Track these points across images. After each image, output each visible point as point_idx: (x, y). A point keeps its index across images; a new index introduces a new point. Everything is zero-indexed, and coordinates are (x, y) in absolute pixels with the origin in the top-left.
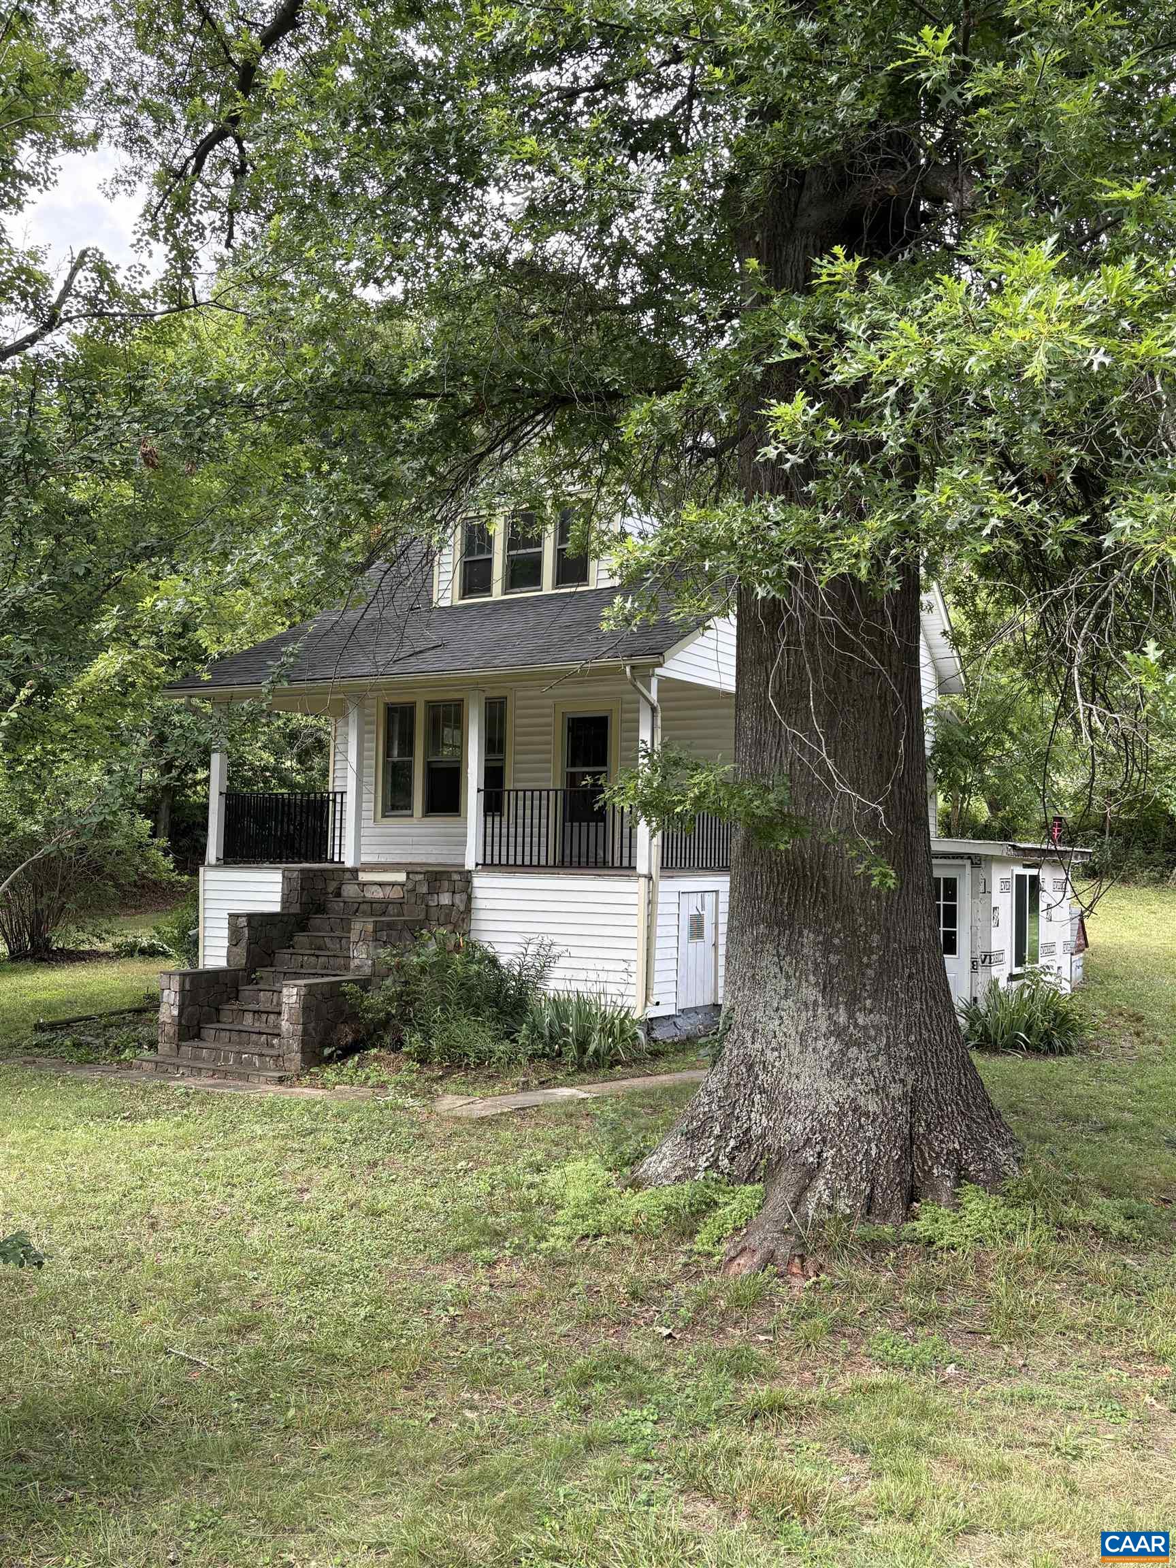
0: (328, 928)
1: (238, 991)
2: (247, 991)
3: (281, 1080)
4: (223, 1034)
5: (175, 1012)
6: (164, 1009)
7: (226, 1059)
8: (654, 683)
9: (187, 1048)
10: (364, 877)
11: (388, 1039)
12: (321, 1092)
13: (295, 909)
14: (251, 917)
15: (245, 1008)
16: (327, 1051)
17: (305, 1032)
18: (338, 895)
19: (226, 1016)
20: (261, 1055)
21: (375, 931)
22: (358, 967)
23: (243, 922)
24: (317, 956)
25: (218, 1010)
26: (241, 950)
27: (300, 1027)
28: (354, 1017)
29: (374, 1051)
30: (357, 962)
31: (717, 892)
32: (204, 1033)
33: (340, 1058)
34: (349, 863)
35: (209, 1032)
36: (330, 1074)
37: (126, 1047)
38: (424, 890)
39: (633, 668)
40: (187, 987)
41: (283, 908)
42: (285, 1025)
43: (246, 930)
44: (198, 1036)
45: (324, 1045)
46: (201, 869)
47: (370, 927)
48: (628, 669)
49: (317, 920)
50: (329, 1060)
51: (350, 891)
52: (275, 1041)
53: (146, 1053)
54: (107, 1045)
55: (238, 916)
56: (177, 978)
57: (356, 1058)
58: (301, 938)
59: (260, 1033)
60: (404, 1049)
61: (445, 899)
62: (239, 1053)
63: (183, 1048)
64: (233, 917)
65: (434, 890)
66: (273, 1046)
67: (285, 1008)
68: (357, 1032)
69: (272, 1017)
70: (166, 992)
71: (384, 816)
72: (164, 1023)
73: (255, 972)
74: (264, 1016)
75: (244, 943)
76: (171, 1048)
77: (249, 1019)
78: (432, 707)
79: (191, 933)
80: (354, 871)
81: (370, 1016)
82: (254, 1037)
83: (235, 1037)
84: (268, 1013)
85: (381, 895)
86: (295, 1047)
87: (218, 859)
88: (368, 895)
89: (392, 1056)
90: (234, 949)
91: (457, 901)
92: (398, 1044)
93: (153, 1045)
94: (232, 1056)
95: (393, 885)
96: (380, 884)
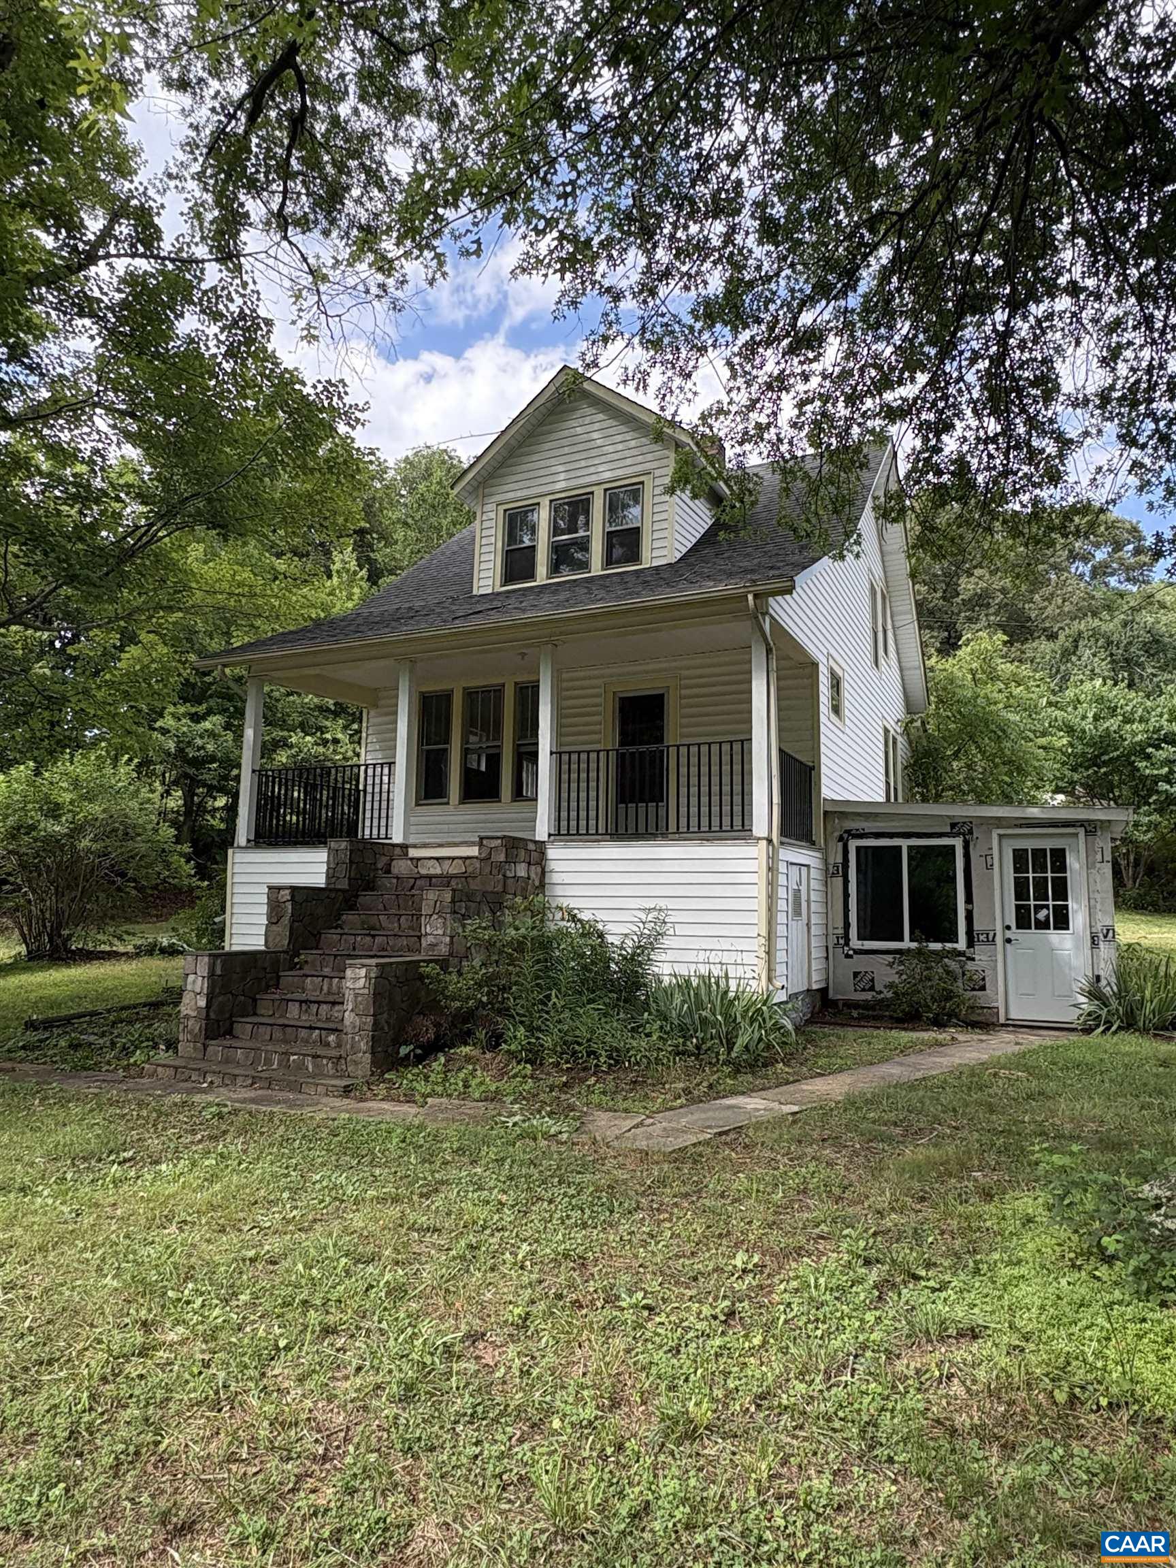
0: (381, 906)
1: (279, 977)
2: (288, 978)
3: (347, 1091)
4: (262, 1029)
5: (202, 1003)
6: (187, 998)
7: (268, 1062)
9: (216, 1049)
10: (413, 853)
11: (481, 1034)
12: (411, 1109)
13: (343, 884)
14: (294, 889)
15: (289, 996)
16: (404, 1050)
17: (376, 1024)
18: (388, 871)
19: (264, 1008)
20: (315, 1057)
21: (453, 902)
22: (433, 946)
23: (286, 895)
24: (374, 936)
25: (255, 1000)
26: (283, 929)
27: (370, 1020)
28: (433, 1007)
29: (466, 1050)
30: (430, 939)
31: (808, 866)
32: (237, 1028)
33: (419, 1060)
34: (397, 837)
35: (243, 1028)
36: (409, 1078)
37: (137, 1048)
38: (502, 858)
39: (756, 596)
40: (218, 972)
41: (328, 883)
42: (349, 1017)
43: (289, 906)
44: (230, 1032)
45: (398, 1042)
46: (230, 851)
47: (448, 896)
48: (750, 597)
49: (365, 898)
50: (405, 1062)
51: (401, 867)
52: (332, 1038)
53: (162, 1055)
54: (113, 1044)
55: (279, 889)
56: (206, 959)
57: (443, 1060)
58: (349, 917)
59: (311, 1028)
60: (504, 1046)
61: (521, 870)
62: (287, 1054)
63: (210, 1049)
64: (274, 890)
65: (511, 860)
66: (328, 1044)
67: (349, 996)
68: (437, 1025)
69: (324, 1007)
70: (191, 978)
72: (187, 1017)
73: (298, 955)
74: (314, 1007)
75: (286, 920)
76: (195, 1049)
77: (294, 1010)
78: (470, 694)
79: (217, 920)
80: (404, 847)
81: (458, 1004)
82: (303, 1033)
83: (278, 1034)
84: (319, 1003)
85: (438, 871)
86: (363, 1046)
87: (249, 841)
88: (423, 872)
89: (488, 1055)
90: (274, 928)
91: (533, 875)
92: (495, 1041)
93: (172, 1045)
94: (276, 1058)
95: (454, 859)
96: (437, 859)
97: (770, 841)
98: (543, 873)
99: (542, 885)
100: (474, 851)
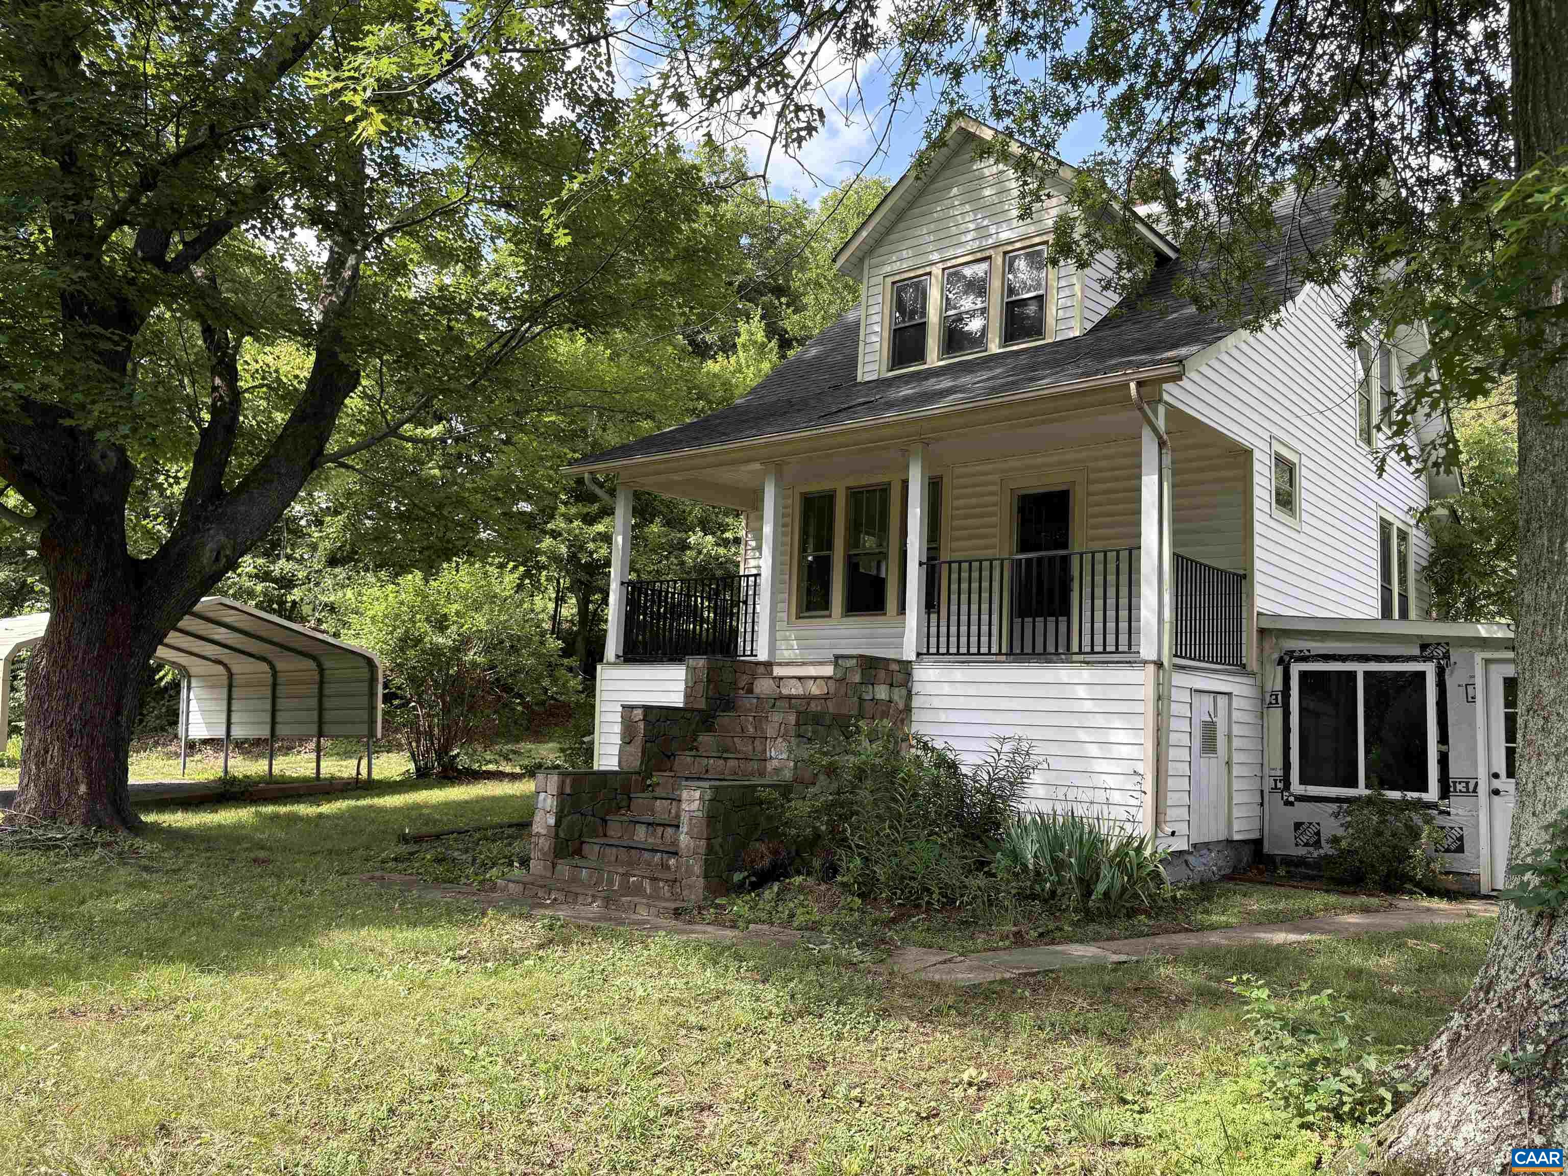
0: (739, 729)
1: (630, 799)
2: (640, 799)
3: (677, 913)
4: (608, 850)
5: (552, 821)
6: (538, 817)
7: (610, 883)
8: (1161, 409)
9: (564, 869)
10: (778, 671)
11: (817, 863)
12: (729, 933)
13: (702, 704)
14: (647, 709)
15: (637, 818)
16: (737, 877)
17: (710, 849)
18: (750, 691)
19: (614, 830)
20: (654, 879)
21: (798, 724)
22: (777, 770)
23: (638, 714)
24: (726, 759)
25: (605, 821)
26: (636, 749)
27: (703, 843)
28: (772, 833)
29: (798, 880)
30: (775, 763)
31: (1229, 694)
32: (586, 848)
33: (755, 886)
34: (763, 655)
35: (592, 849)
36: (739, 907)
37: (494, 865)
38: (857, 678)
39: (1140, 384)
40: (568, 790)
41: (686, 703)
42: (684, 839)
43: (641, 725)
44: (578, 852)
45: (732, 869)
46: (599, 667)
47: (792, 719)
48: (1133, 385)
49: (724, 719)
50: (739, 889)
51: (763, 686)
52: (672, 862)
53: (517, 871)
54: (474, 860)
55: (633, 707)
56: (556, 778)
57: (776, 889)
58: (705, 739)
59: (654, 851)
60: (839, 878)
61: (882, 692)
62: (626, 875)
63: (559, 867)
64: (628, 709)
65: (869, 681)
66: (668, 868)
67: (684, 819)
68: (776, 852)
69: (670, 830)
70: (542, 795)
71: (798, 617)
72: (538, 835)
73: (650, 776)
74: (660, 830)
75: (639, 739)
76: (545, 867)
77: (641, 833)
78: (855, 495)
79: (586, 739)
80: (768, 665)
81: (794, 832)
82: (647, 855)
83: (623, 855)
84: (664, 825)
85: (800, 691)
86: (697, 869)
87: (618, 657)
88: (785, 691)
89: (823, 887)
90: (628, 748)
91: (896, 698)
92: (831, 871)
93: (525, 862)
94: (617, 878)
95: (815, 678)
96: (800, 678)
97: (1159, 665)
98: (909, 696)
99: (908, 709)
100: (828, 671)
